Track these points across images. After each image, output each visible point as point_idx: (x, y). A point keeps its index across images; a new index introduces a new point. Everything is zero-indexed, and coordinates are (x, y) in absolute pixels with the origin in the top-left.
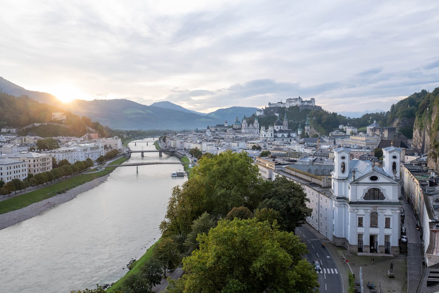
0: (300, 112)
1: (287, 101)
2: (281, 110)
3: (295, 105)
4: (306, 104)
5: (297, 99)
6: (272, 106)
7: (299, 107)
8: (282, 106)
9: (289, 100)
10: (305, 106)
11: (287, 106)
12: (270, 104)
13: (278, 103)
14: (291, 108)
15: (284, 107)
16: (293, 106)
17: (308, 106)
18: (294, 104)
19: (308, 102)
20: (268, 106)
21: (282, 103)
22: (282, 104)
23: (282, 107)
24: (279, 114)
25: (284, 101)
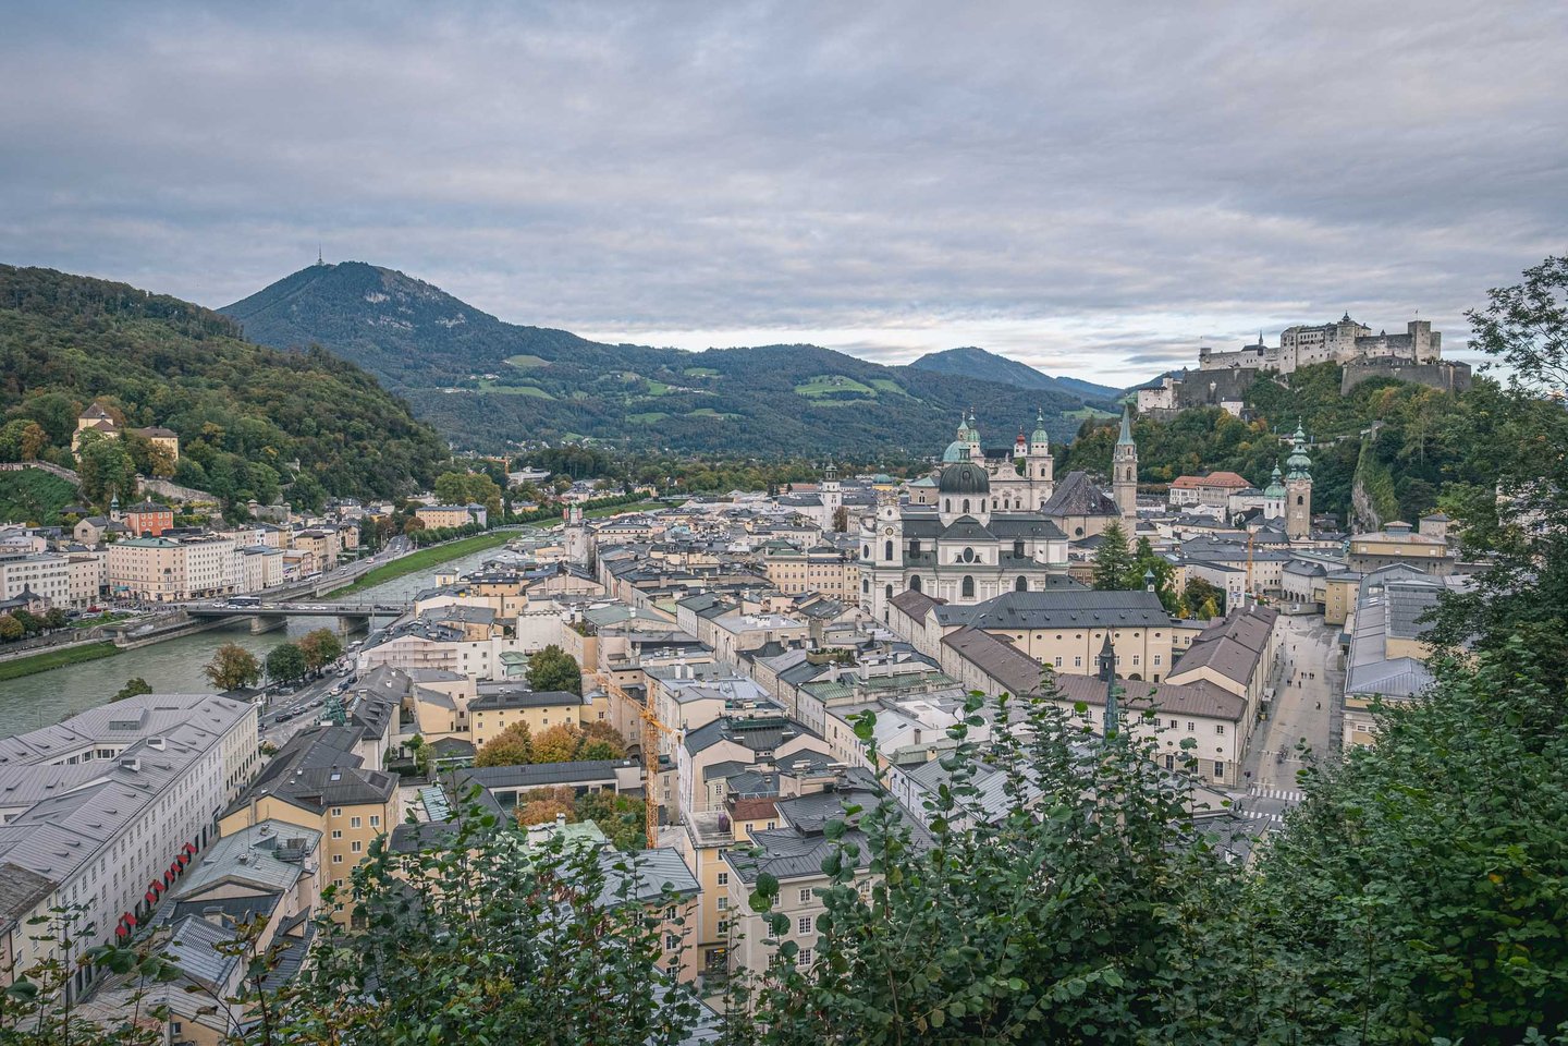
0: (1344, 391)
1: (1284, 338)
2: (1260, 387)
3: (1324, 359)
4: (1379, 354)
5: (1331, 330)
6: (1215, 366)
7: (1341, 370)
8: (1262, 364)
9: (1295, 337)
10: (1374, 362)
11: (1286, 367)
12: (1205, 355)
13: (1247, 348)
14: (1305, 375)
15: (1269, 368)
16: (1312, 365)
17: (1388, 362)
18: (1316, 355)
19: (1393, 340)
20: (1194, 365)
21: (1260, 350)
22: (1260, 354)
23: (1261, 369)
24: (1240, 405)
25: (1273, 342)
